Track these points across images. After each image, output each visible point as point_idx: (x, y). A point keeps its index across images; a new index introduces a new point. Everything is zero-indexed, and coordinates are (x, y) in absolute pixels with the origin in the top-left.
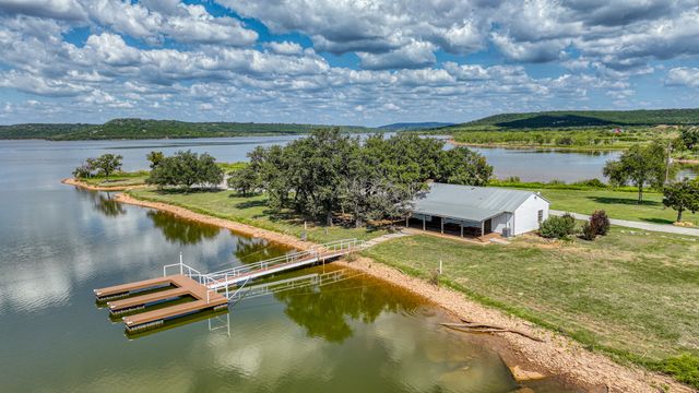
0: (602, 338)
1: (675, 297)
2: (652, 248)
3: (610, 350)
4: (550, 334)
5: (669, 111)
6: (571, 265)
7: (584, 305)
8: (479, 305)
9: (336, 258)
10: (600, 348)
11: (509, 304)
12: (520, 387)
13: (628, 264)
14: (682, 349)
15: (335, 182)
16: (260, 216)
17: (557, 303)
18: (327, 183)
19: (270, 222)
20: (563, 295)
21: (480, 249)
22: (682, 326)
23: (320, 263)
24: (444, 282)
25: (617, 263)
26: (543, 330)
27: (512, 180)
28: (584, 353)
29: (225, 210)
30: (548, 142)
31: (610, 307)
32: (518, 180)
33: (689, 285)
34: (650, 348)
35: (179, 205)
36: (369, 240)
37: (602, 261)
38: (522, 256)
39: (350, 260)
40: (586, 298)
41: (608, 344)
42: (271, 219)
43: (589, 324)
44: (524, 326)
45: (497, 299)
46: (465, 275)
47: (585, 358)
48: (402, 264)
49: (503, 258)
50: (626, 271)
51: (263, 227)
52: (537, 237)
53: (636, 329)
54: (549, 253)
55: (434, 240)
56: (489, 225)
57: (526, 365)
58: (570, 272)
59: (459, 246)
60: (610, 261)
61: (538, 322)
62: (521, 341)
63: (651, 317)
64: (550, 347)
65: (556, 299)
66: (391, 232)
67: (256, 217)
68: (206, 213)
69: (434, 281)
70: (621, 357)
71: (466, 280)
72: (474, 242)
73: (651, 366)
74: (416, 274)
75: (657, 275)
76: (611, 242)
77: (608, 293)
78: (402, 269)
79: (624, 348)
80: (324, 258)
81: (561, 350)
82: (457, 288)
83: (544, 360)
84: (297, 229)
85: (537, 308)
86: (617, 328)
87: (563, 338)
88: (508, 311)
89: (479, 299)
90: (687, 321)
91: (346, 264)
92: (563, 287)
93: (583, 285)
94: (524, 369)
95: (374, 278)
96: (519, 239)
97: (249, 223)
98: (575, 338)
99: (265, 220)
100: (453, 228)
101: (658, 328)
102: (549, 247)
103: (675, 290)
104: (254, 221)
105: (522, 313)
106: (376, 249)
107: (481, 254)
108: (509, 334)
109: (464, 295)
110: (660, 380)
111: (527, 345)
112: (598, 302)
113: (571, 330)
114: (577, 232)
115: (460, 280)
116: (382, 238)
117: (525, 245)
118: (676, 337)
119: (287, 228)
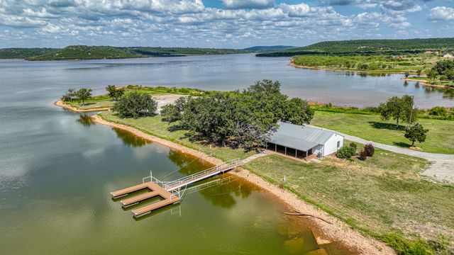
0: (359, 223)
1: (397, 199)
2: (394, 167)
3: (361, 229)
4: (336, 219)
5: (435, 39)
6: (351, 178)
7: (353, 204)
8: (303, 202)
9: (230, 170)
10: (357, 228)
11: (318, 202)
12: (319, 248)
13: (380, 178)
14: (393, 229)
15: (227, 125)
16: (184, 138)
17: (341, 202)
18: (223, 125)
19: (190, 143)
20: (344, 198)
21: (305, 165)
22: (396, 217)
23: (222, 173)
24: (286, 187)
25: (374, 177)
26: (333, 218)
27: (327, 106)
28: (350, 230)
29: (162, 132)
30: (353, 67)
31: (365, 205)
32: (330, 105)
33: (405, 192)
34: (378, 228)
35: (134, 127)
36: (246, 157)
37: (366, 176)
38: (326, 171)
39: (237, 171)
40: (354, 200)
41: (361, 226)
42: (190, 140)
43: (354, 214)
44: (324, 215)
45: (312, 199)
46: (297, 183)
47: (350, 233)
48: (265, 175)
49: (316, 172)
50: (377, 183)
51: (186, 146)
52: (336, 158)
53: (375, 218)
54: (341, 169)
55: (281, 159)
56: (310, 152)
57: (323, 237)
58: (349, 183)
59: (295, 164)
60: (371, 176)
61: (330, 213)
62: (322, 223)
63: (383, 211)
64: (335, 227)
65: (341, 200)
66: (258, 152)
67: (181, 138)
68: (151, 134)
69: (281, 187)
70: (366, 233)
71: (298, 186)
72: (302, 161)
73: (378, 238)
74: (272, 182)
75: (392, 186)
76: (374, 162)
77: (366, 196)
78: (265, 178)
79: (367, 228)
80: (223, 171)
81: (339, 228)
82: (293, 191)
83: (331, 234)
84: (205, 148)
85: (331, 205)
86: (367, 217)
87: (341, 222)
88: (318, 206)
89: (303, 198)
90: (398, 213)
91: (235, 173)
92: (345, 192)
93: (354, 191)
94: (322, 239)
95: (250, 183)
96: (326, 159)
97: (178, 142)
98: (347, 222)
99: (186, 141)
100: (291, 151)
101: (384, 217)
102: (341, 165)
103: (398, 195)
104: (181, 141)
105: (324, 207)
106: (251, 164)
107: (305, 169)
108: (316, 220)
109: (296, 196)
110: (380, 244)
111: (325, 226)
112: (360, 202)
113: (345, 218)
114: (357, 154)
115: (295, 187)
116: (253, 157)
117: (329, 163)
118: (392, 222)
119: (200, 147)
